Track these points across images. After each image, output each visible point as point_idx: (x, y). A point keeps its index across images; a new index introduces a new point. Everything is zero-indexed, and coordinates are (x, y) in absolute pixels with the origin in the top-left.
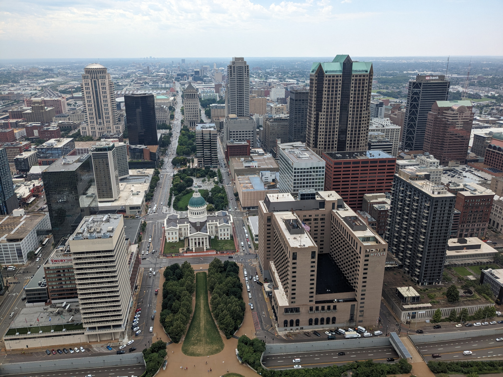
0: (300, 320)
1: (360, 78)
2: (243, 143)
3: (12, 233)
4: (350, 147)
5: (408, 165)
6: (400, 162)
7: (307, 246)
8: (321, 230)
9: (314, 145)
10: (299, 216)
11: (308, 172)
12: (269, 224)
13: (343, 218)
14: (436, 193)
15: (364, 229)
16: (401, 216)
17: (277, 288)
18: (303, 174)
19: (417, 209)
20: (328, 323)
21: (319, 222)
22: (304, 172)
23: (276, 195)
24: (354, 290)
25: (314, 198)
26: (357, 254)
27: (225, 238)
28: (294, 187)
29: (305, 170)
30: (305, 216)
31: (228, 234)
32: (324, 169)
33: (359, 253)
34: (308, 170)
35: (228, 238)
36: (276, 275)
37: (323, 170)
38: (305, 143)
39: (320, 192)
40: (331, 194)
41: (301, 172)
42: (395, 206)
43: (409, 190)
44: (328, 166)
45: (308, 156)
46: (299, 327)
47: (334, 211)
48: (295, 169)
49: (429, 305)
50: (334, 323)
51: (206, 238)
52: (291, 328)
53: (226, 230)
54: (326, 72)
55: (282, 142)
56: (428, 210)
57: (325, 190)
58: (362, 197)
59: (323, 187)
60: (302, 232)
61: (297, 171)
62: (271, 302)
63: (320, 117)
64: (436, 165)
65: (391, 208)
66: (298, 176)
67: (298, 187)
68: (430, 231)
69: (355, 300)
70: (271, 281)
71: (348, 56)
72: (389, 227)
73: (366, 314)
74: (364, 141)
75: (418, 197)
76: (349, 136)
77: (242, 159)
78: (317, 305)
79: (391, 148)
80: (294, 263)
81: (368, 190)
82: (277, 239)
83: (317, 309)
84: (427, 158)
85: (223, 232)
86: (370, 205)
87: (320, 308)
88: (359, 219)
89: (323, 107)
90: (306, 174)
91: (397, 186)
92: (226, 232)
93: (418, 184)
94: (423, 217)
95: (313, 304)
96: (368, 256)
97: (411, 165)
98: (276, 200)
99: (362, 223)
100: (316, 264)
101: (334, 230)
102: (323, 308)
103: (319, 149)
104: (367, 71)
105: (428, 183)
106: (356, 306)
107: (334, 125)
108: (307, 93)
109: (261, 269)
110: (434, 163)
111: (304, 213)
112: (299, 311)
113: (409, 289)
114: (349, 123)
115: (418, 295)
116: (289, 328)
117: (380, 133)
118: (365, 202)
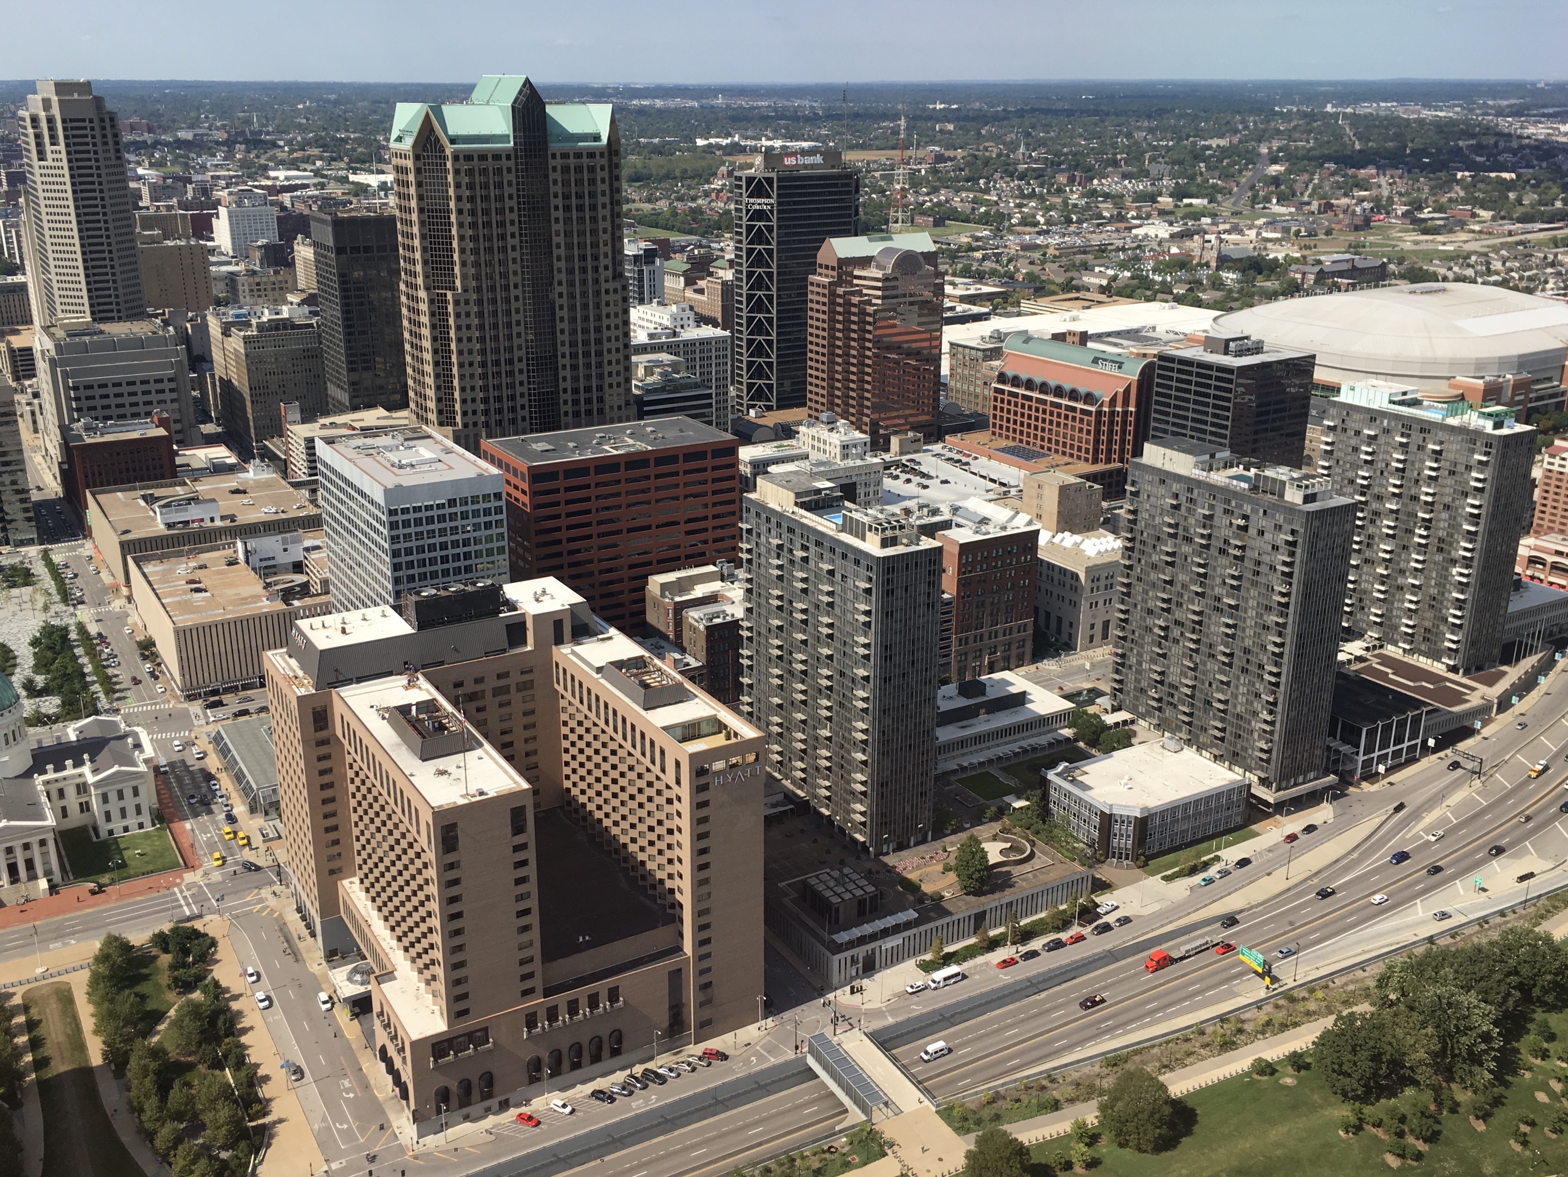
0: (495, 1072)
1: (578, 162)
5: (774, 462)
6: (747, 453)
7: (491, 793)
8: (525, 727)
9: (442, 416)
12: (322, 735)
16: (784, 634)
17: (388, 975)
18: (424, 528)
19: (832, 604)
20: (596, 1057)
21: (515, 696)
22: (430, 520)
23: (333, 621)
24: (670, 919)
26: (668, 787)
27: (125, 829)
29: (429, 513)
30: (461, 684)
31: (138, 806)
32: (502, 503)
33: (672, 783)
34: (441, 512)
35: (141, 825)
36: (380, 930)
37: (498, 503)
39: (505, 587)
40: (544, 592)
41: (418, 522)
42: (759, 604)
43: (798, 544)
45: (431, 456)
46: (493, 1103)
47: (566, 649)
48: (392, 513)
49: (912, 915)
50: (615, 1052)
52: (465, 1111)
53: (128, 793)
54: (453, 140)
56: (867, 602)
58: (643, 588)
61: (400, 518)
62: (369, 1035)
63: (453, 309)
64: (859, 451)
66: (407, 537)
68: (880, 671)
70: (358, 955)
71: (527, 82)
73: (721, 992)
75: (832, 561)
78: (552, 1000)
80: (450, 866)
83: (552, 1013)
84: (830, 430)
85: (113, 805)
86: (675, 611)
87: (562, 1010)
88: (654, 665)
90: (436, 526)
91: (759, 535)
94: (856, 628)
95: (536, 1001)
96: (705, 787)
97: (783, 460)
98: (339, 641)
100: (530, 853)
101: (572, 716)
102: (573, 1006)
104: (597, 138)
106: (684, 973)
108: (392, 219)
109: (308, 920)
110: (855, 446)
111: (456, 672)
112: (488, 1042)
113: (841, 875)
116: (456, 1115)
117: (665, 357)
118: (656, 604)
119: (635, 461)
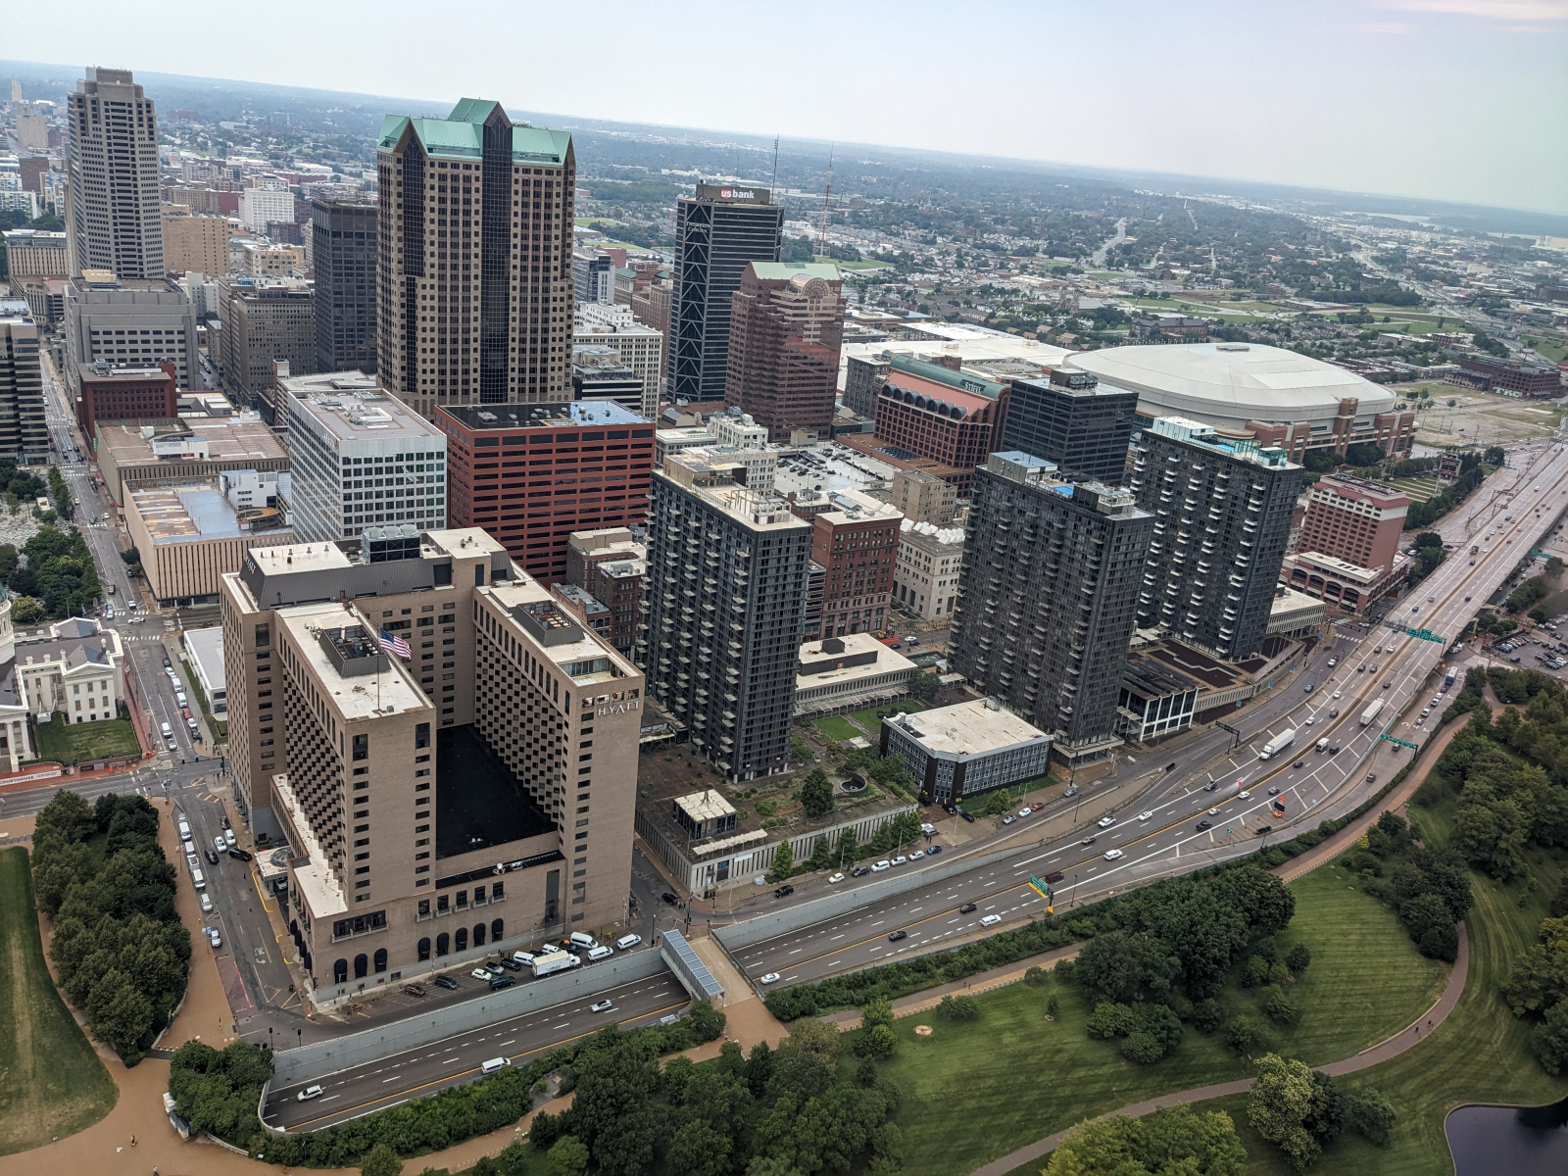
0: (390, 951)
1: (538, 177)
2: (148, 373)
4: (522, 390)
5: (688, 445)
6: (665, 435)
7: (399, 710)
8: (445, 654)
9: (405, 384)
10: (368, 616)
11: (389, 470)
12: (263, 649)
13: (509, 610)
14: (763, 520)
15: (574, 636)
16: (677, 591)
17: (304, 860)
18: (373, 477)
19: (716, 568)
20: (479, 941)
21: (438, 627)
22: (379, 471)
23: (282, 551)
24: (553, 827)
25: (417, 554)
26: (559, 714)
27: (93, 717)
28: (348, 520)
29: (379, 465)
30: (390, 613)
31: (105, 698)
32: (444, 461)
33: (563, 712)
34: (389, 464)
35: (107, 715)
36: (300, 820)
37: (440, 461)
38: (374, 377)
39: (433, 534)
40: (470, 539)
41: (368, 472)
42: (658, 564)
43: (693, 516)
44: (454, 450)
45: (387, 417)
46: (386, 975)
47: (483, 590)
48: (347, 461)
49: (761, 834)
51: (16, 724)
52: (361, 981)
53: (97, 686)
54: (431, 150)
55: (294, 373)
56: (746, 569)
57: (450, 527)
58: (565, 543)
59: (444, 518)
60: (381, 666)
61: (352, 467)
62: (285, 910)
63: (419, 292)
64: (759, 441)
65: (649, 568)
66: (358, 484)
67: (359, 520)
68: (753, 627)
69: (557, 856)
70: (282, 841)
71: (498, 105)
72: (644, 627)
73: (591, 893)
74: (562, 374)
75: (719, 532)
76: (516, 355)
77: (148, 430)
78: (443, 892)
79: (639, 393)
80: (359, 771)
81: (581, 521)
82: (294, 699)
83: (443, 903)
84: (737, 422)
85: (84, 696)
86: (590, 563)
87: (452, 901)
88: (559, 610)
89: (428, 260)
90: (384, 476)
91: (662, 505)
92: (97, 694)
93: (716, 496)
94: (735, 590)
95: (430, 892)
96: (590, 716)
97: (696, 445)
98: (283, 569)
99: (569, 620)
100: (431, 765)
101: (486, 648)
102: (462, 899)
103: (425, 397)
104: (556, 160)
105: (742, 494)
106: (562, 874)
107: (467, 320)
108: (372, 213)
109: (242, 807)
110: (755, 437)
111: (386, 603)
112: (384, 923)
113: (706, 797)
114: (512, 314)
115: (731, 810)
116: (352, 984)
117: (604, 348)
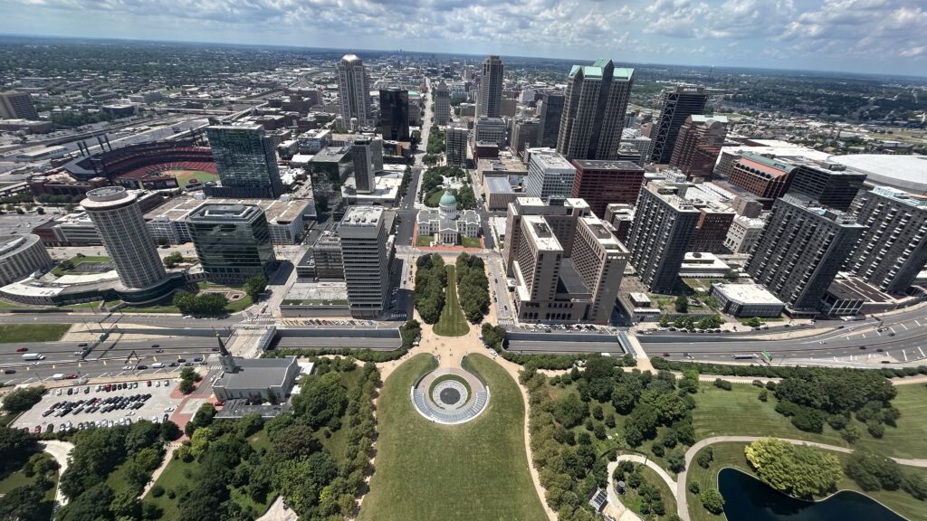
0: (538, 314)
1: (620, 85)
2: (493, 145)
3: (281, 216)
5: (656, 179)
6: (648, 175)
7: (553, 249)
9: (564, 151)
10: (547, 221)
11: (558, 178)
12: (517, 226)
13: (588, 225)
14: (682, 208)
15: (608, 236)
16: (643, 227)
17: (519, 284)
18: (553, 180)
19: (660, 222)
20: (564, 318)
21: (565, 227)
22: (554, 178)
23: (525, 199)
25: (563, 205)
27: (471, 236)
29: (555, 176)
30: (553, 221)
31: (475, 232)
32: (574, 177)
33: (600, 259)
36: (520, 273)
38: (555, 150)
39: (568, 199)
40: (579, 202)
41: (552, 178)
42: (638, 218)
43: (655, 204)
44: (577, 174)
45: (558, 161)
46: (537, 320)
47: (581, 218)
49: (658, 310)
50: (568, 319)
52: (530, 320)
53: (474, 228)
54: (586, 76)
55: (531, 146)
56: (672, 224)
57: (572, 197)
58: (606, 207)
60: (549, 235)
61: (547, 176)
62: (513, 295)
63: (574, 123)
65: (634, 219)
66: (548, 182)
67: (547, 192)
70: (515, 278)
71: (612, 60)
74: (614, 152)
75: (664, 210)
77: (490, 161)
78: (556, 302)
79: (639, 160)
80: (539, 264)
81: (611, 200)
82: (524, 241)
83: (555, 306)
84: (675, 172)
85: (471, 230)
86: (613, 214)
88: (604, 227)
89: (578, 113)
90: (556, 180)
91: (644, 199)
93: (665, 198)
94: (666, 230)
95: (552, 301)
96: (608, 262)
98: (526, 204)
99: (607, 231)
102: (561, 306)
103: (570, 156)
104: (627, 78)
105: (675, 198)
106: (591, 306)
108: (564, 97)
109: (505, 267)
112: (539, 306)
113: (641, 294)
114: (602, 131)
115: (649, 301)
117: (630, 144)
118: (609, 211)
119: (613, 172)
